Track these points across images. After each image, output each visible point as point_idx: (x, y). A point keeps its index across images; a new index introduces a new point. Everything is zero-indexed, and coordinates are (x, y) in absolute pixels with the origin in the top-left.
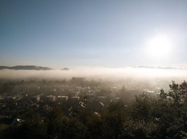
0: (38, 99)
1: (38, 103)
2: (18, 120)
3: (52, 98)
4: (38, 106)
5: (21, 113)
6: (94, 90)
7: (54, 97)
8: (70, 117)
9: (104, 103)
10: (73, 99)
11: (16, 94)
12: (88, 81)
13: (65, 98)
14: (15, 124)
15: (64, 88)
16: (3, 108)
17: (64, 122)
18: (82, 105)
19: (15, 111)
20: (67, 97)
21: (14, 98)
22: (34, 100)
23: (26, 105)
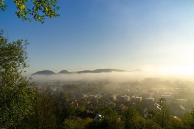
0: (115, 98)
1: (114, 102)
2: (100, 116)
3: (127, 98)
4: (115, 105)
5: (101, 110)
6: (170, 91)
7: (129, 97)
8: (146, 119)
9: (184, 107)
10: (147, 100)
11: (97, 93)
13: (139, 99)
14: (98, 119)
15: (137, 89)
16: (89, 105)
17: (140, 123)
18: (158, 107)
19: (97, 107)
20: (141, 98)
21: (96, 97)
22: (111, 99)
23: (105, 103)
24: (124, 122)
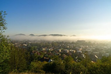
0: (60, 51)
1: (60, 53)
2: (51, 60)
3: (67, 51)
4: (60, 54)
5: (52, 57)
6: (91, 48)
7: (68, 50)
8: (77, 62)
10: (78, 52)
11: (50, 48)
12: (86, 43)
14: (50, 62)
15: (73, 46)
16: (45, 54)
17: (74, 64)
18: (83, 56)
19: (50, 56)
20: (75, 51)
21: (50, 50)
22: (58, 51)
23: (55, 54)
24: (64, 64)
